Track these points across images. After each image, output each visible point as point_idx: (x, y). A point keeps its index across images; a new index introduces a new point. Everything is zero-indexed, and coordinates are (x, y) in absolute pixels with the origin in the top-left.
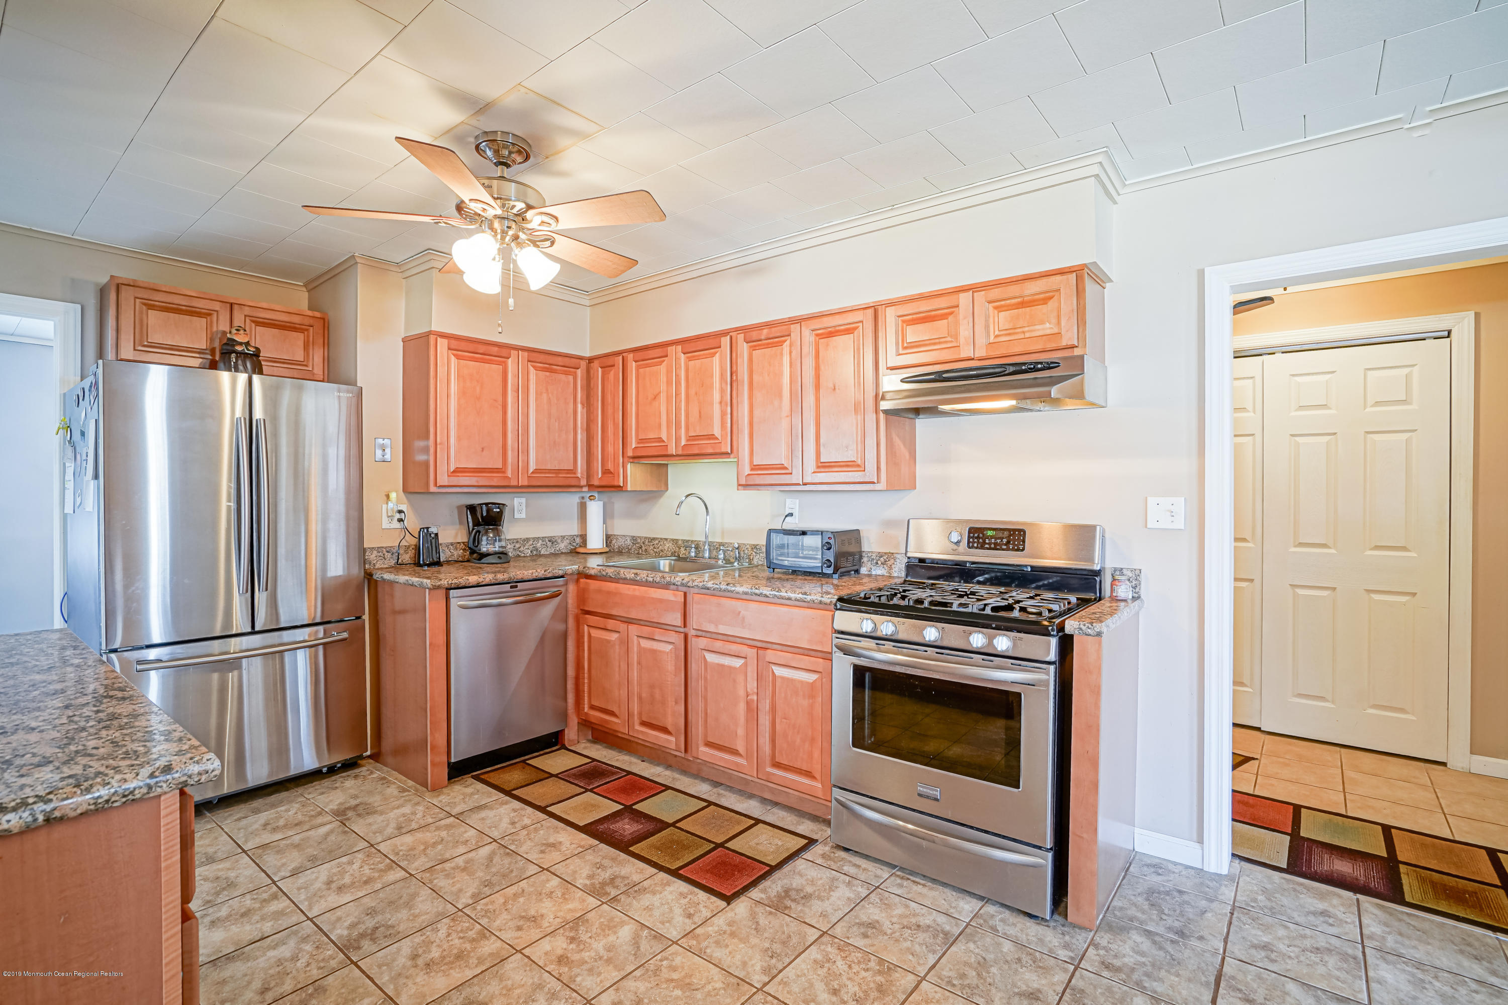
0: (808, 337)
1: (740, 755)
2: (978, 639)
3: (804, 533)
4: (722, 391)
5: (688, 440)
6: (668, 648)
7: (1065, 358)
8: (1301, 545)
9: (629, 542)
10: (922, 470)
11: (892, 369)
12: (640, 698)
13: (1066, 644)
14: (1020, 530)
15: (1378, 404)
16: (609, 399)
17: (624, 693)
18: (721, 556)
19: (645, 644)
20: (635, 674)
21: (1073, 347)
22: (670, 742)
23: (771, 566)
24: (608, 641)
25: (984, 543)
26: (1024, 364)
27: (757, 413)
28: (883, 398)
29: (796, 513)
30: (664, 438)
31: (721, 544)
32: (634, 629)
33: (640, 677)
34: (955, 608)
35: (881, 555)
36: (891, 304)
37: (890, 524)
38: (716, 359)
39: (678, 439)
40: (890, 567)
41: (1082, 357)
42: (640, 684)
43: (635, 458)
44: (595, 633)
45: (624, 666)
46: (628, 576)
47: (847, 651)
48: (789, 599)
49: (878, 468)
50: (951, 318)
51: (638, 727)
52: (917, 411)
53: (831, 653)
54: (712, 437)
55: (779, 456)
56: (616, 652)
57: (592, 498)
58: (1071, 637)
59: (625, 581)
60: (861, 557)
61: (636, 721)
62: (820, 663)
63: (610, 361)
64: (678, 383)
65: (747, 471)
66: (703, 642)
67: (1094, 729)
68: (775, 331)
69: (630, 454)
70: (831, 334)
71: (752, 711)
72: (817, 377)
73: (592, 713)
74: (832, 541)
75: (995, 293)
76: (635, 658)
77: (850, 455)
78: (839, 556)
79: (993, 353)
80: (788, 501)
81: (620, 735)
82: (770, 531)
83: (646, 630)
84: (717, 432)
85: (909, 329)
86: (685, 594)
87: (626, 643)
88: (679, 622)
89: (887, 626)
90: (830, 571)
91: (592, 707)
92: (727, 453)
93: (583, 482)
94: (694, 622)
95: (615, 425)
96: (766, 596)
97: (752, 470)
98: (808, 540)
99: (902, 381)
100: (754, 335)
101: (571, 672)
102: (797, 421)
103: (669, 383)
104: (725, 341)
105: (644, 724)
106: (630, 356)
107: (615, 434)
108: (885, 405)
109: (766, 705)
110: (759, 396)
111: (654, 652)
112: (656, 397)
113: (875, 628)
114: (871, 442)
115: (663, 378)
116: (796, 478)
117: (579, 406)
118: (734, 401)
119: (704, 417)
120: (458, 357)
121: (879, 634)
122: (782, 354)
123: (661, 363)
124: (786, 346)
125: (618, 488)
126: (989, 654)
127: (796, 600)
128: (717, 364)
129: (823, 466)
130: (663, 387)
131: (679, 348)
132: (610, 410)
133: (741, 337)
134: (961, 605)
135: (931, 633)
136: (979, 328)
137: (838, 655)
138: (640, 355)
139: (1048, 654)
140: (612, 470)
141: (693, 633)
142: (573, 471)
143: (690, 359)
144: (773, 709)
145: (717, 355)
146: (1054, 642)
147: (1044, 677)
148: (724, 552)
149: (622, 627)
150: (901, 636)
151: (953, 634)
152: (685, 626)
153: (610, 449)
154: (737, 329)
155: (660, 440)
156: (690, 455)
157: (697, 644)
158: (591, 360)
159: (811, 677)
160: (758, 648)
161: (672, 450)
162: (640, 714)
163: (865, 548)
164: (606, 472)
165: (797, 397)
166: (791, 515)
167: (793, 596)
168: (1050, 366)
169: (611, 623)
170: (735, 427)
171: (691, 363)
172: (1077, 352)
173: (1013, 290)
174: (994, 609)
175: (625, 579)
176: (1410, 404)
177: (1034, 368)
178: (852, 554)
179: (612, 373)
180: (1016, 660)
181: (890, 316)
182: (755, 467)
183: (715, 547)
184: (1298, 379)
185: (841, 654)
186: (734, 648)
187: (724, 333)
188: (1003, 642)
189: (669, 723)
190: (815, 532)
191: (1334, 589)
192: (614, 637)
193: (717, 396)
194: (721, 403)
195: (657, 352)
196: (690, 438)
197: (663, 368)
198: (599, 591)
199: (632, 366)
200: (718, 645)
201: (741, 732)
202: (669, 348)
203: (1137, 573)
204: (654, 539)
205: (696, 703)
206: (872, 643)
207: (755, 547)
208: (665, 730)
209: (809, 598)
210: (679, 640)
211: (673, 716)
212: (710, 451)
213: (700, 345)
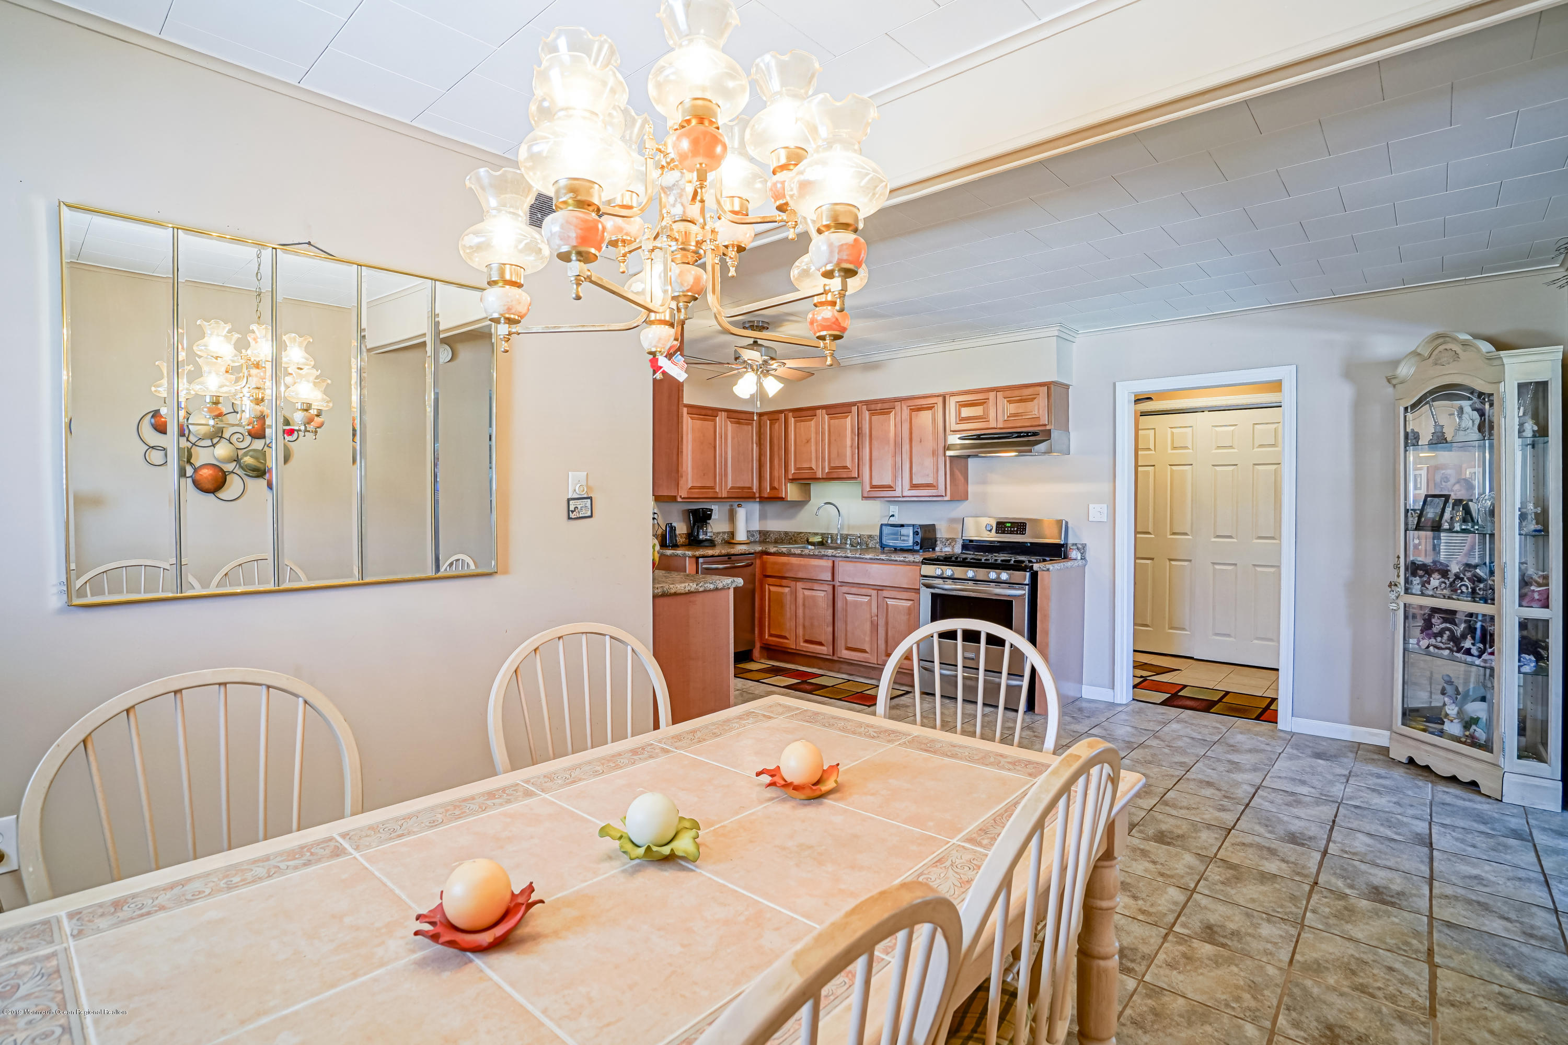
0: (906, 412)
1: (867, 652)
2: (993, 575)
3: (902, 526)
4: (852, 439)
5: (829, 469)
6: (822, 594)
7: (1042, 431)
8: (1218, 537)
9: (782, 535)
10: (971, 489)
11: (953, 431)
12: (804, 627)
13: (1034, 576)
14: (1024, 523)
15: (1261, 446)
16: (776, 442)
17: (793, 624)
18: (849, 542)
19: (807, 593)
20: (800, 612)
21: (1045, 425)
22: (824, 650)
23: (883, 546)
24: (783, 593)
25: (1005, 530)
26: (1022, 432)
27: (874, 454)
28: (949, 449)
29: (896, 515)
30: (814, 467)
31: (847, 535)
32: (800, 585)
33: (804, 613)
34: (983, 561)
35: (947, 539)
36: (953, 394)
37: (953, 521)
38: (849, 420)
39: (823, 469)
40: (953, 547)
41: (1050, 430)
42: (804, 618)
43: (793, 480)
44: (773, 589)
45: (793, 607)
46: (797, 552)
47: (928, 586)
48: (896, 561)
49: (946, 488)
50: (985, 405)
51: (802, 644)
52: (969, 456)
53: (919, 589)
54: (845, 467)
55: (887, 481)
56: (788, 599)
57: (739, 506)
58: (1037, 572)
59: (795, 555)
60: (936, 541)
61: (801, 640)
62: (912, 595)
63: (776, 416)
64: (823, 433)
65: (868, 489)
66: (845, 589)
67: (1046, 616)
68: (886, 406)
69: (790, 477)
70: (920, 409)
71: (875, 627)
72: (911, 433)
73: (771, 638)
74: (919, 530)
75: (1008, 393)
76: (800, 601)
77: (929, 480)
78: (923, 540)
79: (1006, 426)
80: (892, 507)
81: (789, 651)
82: (882, 525)
83: (808, 585)
84: (849, 464)
85: (963, 409)
86: (833, 561)
87: (794, 593)
88: (830, 578)
89: (948, 571)
90: (918, 548)
91: (770, 635)
92: (855, 478)
93: (757, 495)
94: (840, 577)
95: (780, 459)
96: (883, 560)
97: (871, 488)
98: (904, 531)
99: (960, 438)
100: (873, 407)
101: (757, 615)
102: (898, 459)
103: (817, 433)
104: (855, 409)
105: (806, 641)
106: (791, 414)
107: (780, 465)
108: (949, 453)
109: (882, 622)
110: (875, 443)
111: (813, 597)
112: (808, 441)
113: (943, 573)
114: (942, 473)
115: (813, 429)
116: (898, 493)
117: (755, 445)
118: (860, 446)
119: (841, 455)
120: (692, 419)
121: (945, 576)
122: (889, 420)
123: (811, 420)
124: (892, 415)
125: (782, 499)
126: (998, 582)
127: (900, 561)
128: (849, 423)
129: (914, 486)
130: (813, 436)
131: (824, 411)
132: (776, 449)
133: (865, 407)
134: (986, 560)
135: (970, 573)
136: (1000, 412)
137: (923, 589)
138: (797, 414)
139: (1025, 580)
140: (777, 487)
141: (839, 584)
142: (750, 488)
143: (831, 418)
144: (887, 623)
145: (849, 417)
146: (1028, 574)
147: (1024, 592)
148: (850, 539)
149: (792, 584)
150: (956, 576)
151: (981, 573)
152: (833, 580)
153: (776, 474)
154: (861, 402)
155: (811, 468)
156: (830, 478)
157: (841, 590)
158: (760, 415)
159: (909, 603)
160: (878, 590)
161: (819, 475)
162: (804, 635)
163: (938, 536)
164: (773, 488)
165: (898, 445)
166: (893, 516)
167: (898, 559)
168: (1035, 434)
169: (784, 582)
170: (860, 463)
171: (832, 421)
172: (1048, 427)
173: (1017, 393)
174: (1002, 561)
175: (795, 554)
176: (1277, 447)
177: (1027, 434)
178: (931, 539)
179: (777, 425)
180: (1010, 584)
181: (952, 403)
182: (873, 487)
183: (845, 537)
184: (1217, 429)
185: (924, 588)
186: (863, 591)
187: (854, 404)
188: (1004, 576)
189: (822, 639)
190: (909, 525)
191: (1235, 565)
192: (787, 590)
193: (849, 443)
194: (852, 447)
195: (810, 413)
196: (831, 468)
197: (813, 423)
198: (775, 563)
199: (792, 421)
200: (854, 590)
201: (867, 639)
202: (818, 411)
203: (1084, 546)
204: (801, 533)
205: (839, 625)
206: (940, 581)
207: (870, 536)
208: (821, 644)
209: (907, 560)
210: (829, 589)
211: (825, 634)
212: (845, 476)
213: (838, 410)
